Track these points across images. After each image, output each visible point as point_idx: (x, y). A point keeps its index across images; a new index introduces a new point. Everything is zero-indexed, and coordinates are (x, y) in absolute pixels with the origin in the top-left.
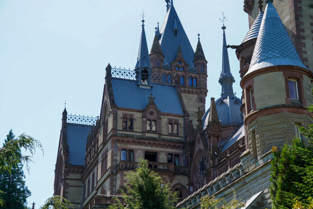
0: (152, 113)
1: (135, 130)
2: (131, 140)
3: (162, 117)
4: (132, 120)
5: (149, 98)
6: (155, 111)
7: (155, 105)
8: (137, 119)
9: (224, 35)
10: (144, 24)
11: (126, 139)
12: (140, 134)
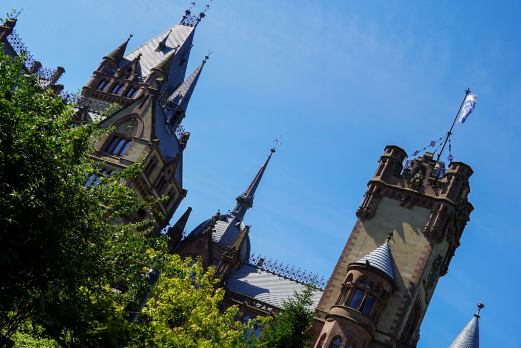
0: (169, 172)
1: (150, 179)
2: (143, 187)
3: (172, 182)
4: (154, 166)
5: (177, 154)
6: (172, 172)
7: (177, 165)
8: (158, 168)
9: (269, 157)
10: (206, 61)
11: (141, 184)
12: (149, 185)
